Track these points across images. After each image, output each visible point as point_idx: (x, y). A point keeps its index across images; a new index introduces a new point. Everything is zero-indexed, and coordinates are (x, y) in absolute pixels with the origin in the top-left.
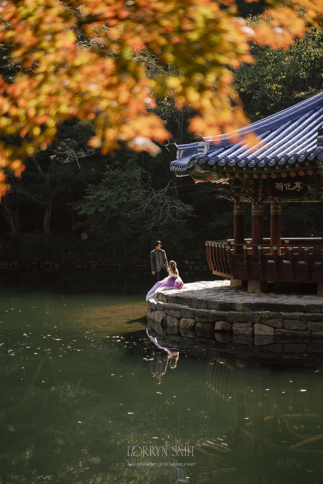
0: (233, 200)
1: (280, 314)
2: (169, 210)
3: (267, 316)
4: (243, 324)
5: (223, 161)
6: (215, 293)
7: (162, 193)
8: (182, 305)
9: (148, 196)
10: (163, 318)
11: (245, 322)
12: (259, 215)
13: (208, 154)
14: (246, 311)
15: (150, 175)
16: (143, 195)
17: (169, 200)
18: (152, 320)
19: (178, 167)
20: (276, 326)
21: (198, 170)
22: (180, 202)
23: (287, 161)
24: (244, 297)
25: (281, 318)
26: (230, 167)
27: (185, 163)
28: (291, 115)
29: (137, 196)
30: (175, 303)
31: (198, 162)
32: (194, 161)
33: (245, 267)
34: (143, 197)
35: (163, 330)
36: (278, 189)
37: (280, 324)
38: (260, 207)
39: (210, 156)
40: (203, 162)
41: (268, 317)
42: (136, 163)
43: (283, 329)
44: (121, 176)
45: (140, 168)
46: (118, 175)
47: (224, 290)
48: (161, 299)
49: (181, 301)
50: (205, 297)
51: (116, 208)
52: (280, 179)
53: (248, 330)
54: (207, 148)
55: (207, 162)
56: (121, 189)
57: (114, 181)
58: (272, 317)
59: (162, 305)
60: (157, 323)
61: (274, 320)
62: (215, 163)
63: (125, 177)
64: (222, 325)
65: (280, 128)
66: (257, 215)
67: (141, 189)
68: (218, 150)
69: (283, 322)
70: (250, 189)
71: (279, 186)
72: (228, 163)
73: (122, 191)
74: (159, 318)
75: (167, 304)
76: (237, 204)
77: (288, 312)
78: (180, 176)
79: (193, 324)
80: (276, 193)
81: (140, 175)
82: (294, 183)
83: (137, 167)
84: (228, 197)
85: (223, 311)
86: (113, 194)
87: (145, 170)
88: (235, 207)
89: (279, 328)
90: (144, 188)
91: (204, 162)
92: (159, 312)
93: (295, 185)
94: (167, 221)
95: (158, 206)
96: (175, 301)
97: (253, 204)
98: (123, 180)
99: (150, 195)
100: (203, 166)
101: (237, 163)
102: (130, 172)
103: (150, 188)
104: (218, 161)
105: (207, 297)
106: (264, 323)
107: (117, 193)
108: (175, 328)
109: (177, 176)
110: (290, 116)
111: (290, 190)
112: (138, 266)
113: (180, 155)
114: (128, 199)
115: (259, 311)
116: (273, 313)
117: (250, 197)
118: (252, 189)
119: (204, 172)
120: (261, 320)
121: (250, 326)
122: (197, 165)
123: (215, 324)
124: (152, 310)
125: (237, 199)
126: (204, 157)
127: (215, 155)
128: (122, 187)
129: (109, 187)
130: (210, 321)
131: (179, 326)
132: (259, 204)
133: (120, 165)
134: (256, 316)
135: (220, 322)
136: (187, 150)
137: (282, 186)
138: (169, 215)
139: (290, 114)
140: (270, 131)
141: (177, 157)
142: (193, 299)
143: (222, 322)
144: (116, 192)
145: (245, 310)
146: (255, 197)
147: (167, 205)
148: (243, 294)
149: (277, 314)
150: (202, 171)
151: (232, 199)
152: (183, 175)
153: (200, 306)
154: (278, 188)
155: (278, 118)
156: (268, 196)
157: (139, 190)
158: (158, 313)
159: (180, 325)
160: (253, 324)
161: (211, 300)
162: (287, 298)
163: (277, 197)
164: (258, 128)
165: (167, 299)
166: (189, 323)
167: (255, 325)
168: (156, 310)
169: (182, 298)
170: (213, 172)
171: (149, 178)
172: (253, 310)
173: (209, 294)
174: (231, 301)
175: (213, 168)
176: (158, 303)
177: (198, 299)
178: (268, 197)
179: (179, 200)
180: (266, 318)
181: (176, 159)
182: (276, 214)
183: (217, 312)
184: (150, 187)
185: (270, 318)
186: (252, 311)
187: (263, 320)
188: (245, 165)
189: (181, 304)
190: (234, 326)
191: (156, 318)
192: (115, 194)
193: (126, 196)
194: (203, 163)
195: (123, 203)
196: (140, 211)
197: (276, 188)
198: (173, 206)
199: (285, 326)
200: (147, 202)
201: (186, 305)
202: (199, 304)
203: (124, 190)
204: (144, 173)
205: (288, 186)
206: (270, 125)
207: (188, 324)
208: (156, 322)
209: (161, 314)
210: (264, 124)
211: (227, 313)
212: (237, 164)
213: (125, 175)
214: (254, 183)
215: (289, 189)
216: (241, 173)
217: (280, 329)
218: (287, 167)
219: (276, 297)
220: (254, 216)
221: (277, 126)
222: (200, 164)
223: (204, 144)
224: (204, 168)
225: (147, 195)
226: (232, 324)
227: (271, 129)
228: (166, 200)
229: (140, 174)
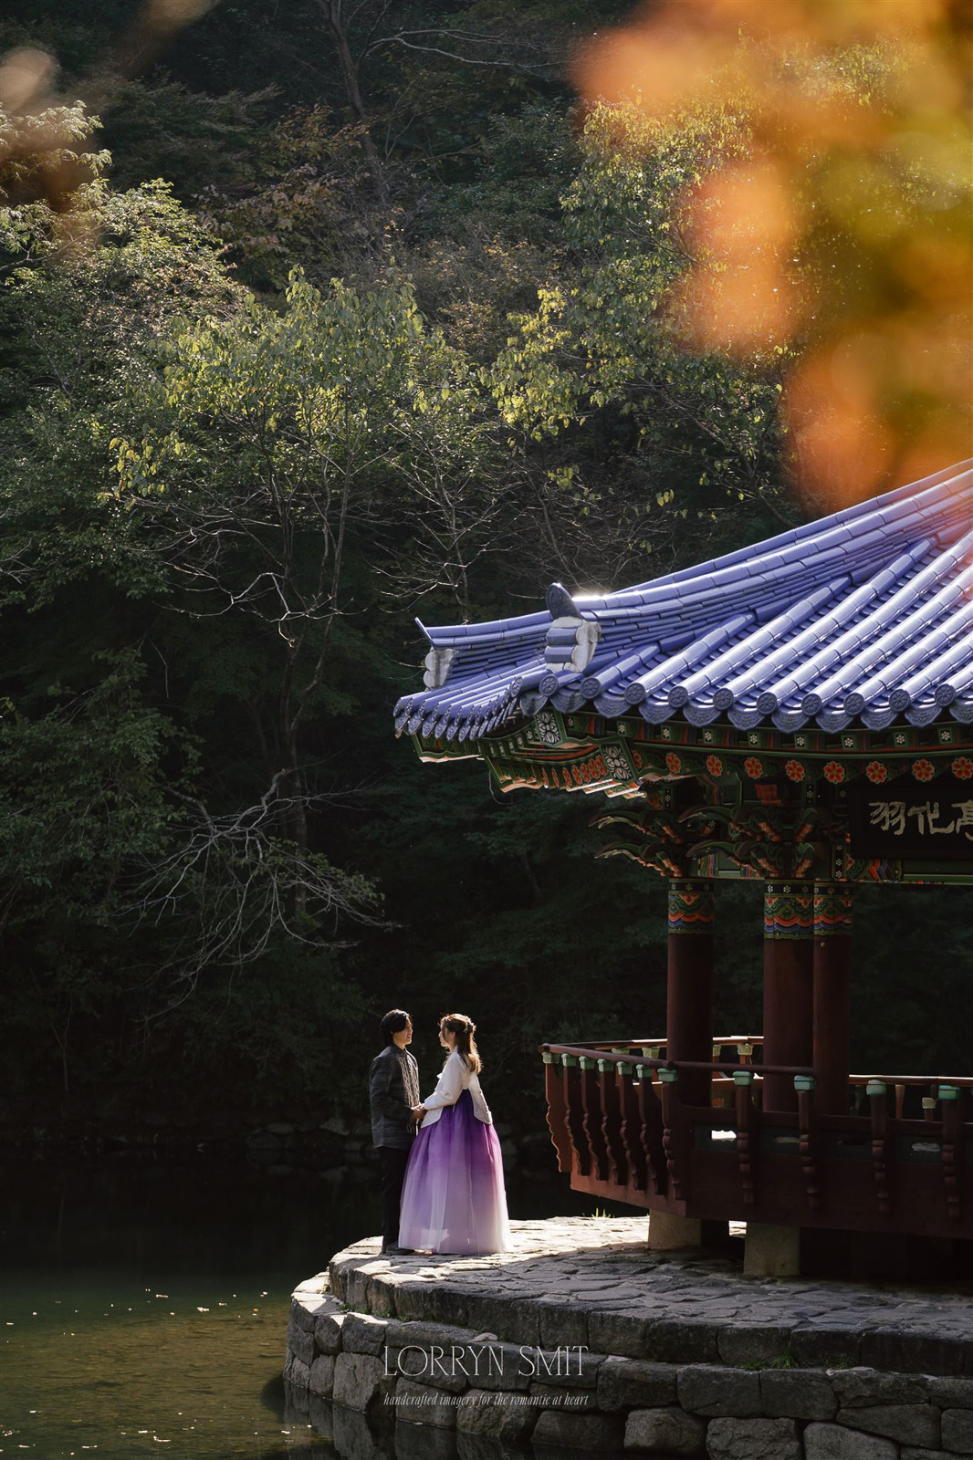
0: (667, 870)
1: (923, 1383)
2: (276, 897)
3: (867, 1391)
4: (753, 1421)
5: (663, 702)
6: (598, 1276)
7: (247, 821)
8: (466, 1331)
9: (187, 837)
10: (377, 1386)
11: (763, 1415)
12: (796, 937)
13: (591, 671)
14: (768, 1366)
15: (192, 742)
16: (162, 831)
17: (275, 854)
18: (317, 1395)
19: (439, 719)
20: (903, 1437)
21: (551, 737)
22: (324, 864)
23: (945, 712)
24: (738, 1297)
25: (929, 1402)
26: (695, 728)
27: (476, 704)
28: (932, 515)
29: (137, 832)
30: (435, 1320)
31: (549, 704)
32: (530, 697)
33: (742, 1166)
34: (164, 840)
35: (377, 1445)
36: (885, 828)
37: (922, 1428)
38: (802, 901)
39: (603, 677)
40: (571, 704)
41: (871, 1396)
42: (137, 693)
43: (938, 1450)
44: (69, 744)
45: (153, 715)
46: (57, 741)
47: (631, 1261)
48: (361, 1299)
49: (460, 1311)
50: (570, 1294)
51: (44, 884)
52: (904, 789)
53: (779, 1449)
54: (591, 643)
55: (589, 705)
56: (69, 804)
57: (37, 769)
58: (887, 1397)
59: (376, 1330)
60: (345, 1409)
61: (895, 1408)
62: (626, 709)
63: (87, 752)
64: (658, 1424)
65: (890, 568)
66: (789, 937)
67: (156, 806)
68: (634, 657)
69: (937, 1421)
70: (764, 827)
71: (886, 814)
72: (685, 713)
73: (71, 809)
74: (357, 1386)
75: (395, 1322)
76: (681, 887)
77: (956, 1374)
78: (439, 758)
79: (523, 1419)
80: (874, 844)
81: (155, 746)
82: (954, 806)
83: (141, 711)
84: (649, 856)
85: (659, 1361)
86: (30, 822)
87: (173, 723)
88: (674, 897)
89: (918, 1447)
90: (169, 799)
91: (579, 704)
92: (357, 1360)
93: (959, 813)
94: (266, 947)
95: (227, 880)
96: (435, 1313)
97: (770, 889)
98: (75, 765)
99: (195, 833)
100: (571, 723)
101: (724, 713)
102: (107, 729)
103: (190, 799)
104: (639, 701)
105: (581, 1295)
106: (852, 1423)
107: (50, 818)
108: (437, 1435)
109: (424, 759)
110: (926, 518)
111: (938, 834)
112: (122, 1139)
113: (438, 671)
114: (100, 845)
115: (824, 1365)
116: (889, 1378)
117: (760, 861)
118: (769, 825)
119: (576, 745)
120: (839, 1408)
121: (786, 1432)
122: (547, 716)
123: (627, 1418)
124: (318, 1351)
125: (686, 865)
126: (577, 681)
127: (622, 677)
128: (71, 793)
129: (14, 794)
130: (605, 1404)
131: (453, 1428)
132: (796, 889)
133: (63, 700)
134: (815, 1388)
135: (649, 1413)
136: (471, 649)
137: (901, 818)
138: (279, 921)
139: (925, 512)
140: (846, 579)
141: (428, 679)
142: (522, 1304)
143: (657, 1413)
144: (44, 817)
145: (759, 1360)
146: (784, 859)
147: (267, 874)
148: (727, 1284)
149: (910, 1383)
150: (565, 741)
151: (662, 865)
152: (449, 756)
153: (552, 1335)
154: (883, 822)
155: (877, 528)
156: (840, 855)
157: (146, 810)
158: (350, 1364)
159: (461, 1422)
160: (802, 1424)
161: (602, 1309)
162: (932, 1310)
163: (878, 863)
164: (796, 566)
165: (392, 1301)
166: (502, 1413)
167: (812, 1431)
168: (340, 1348)
169: (469, 1297)
170: (609, 746)
171: (190, 756)
172: (796, 1360)
173: (576, 1282)
174: (693, 1315)
175: (616, 729)
176: (349, 1322)
177: (544, 1303)
178: (839, 862)
179: (320, 855)
180: (861, 1397)
181: (422, 687)
182: (833, 933)
183: (634, 1366)
184: (192, 795)
185: (879, 1400)
186: (792, 1366)
187: (846, 1408)
188: (759, 725)
189: (464, 1325)
190: (715, 1430)
191: (340, 1385)
192: (41, 824)
193: (89, 833)
194: (575, 709)
195: (76, 864)
196: (152, 898)
197: (874, 822)
198: (296, 882)
199: (944, 1436)
200: (183, 864)
201: (484, 1332)
202: (548, 1327)
203: (80, 804)
204: (169, 737)
205: (928, 817)
206: (847, 553)
207: (499, 1419)
208: (338, 1403)
209: (369, 1369)
210: (820, 551)
211: (682, 1369)
212: (723, 717)
213: (87, 740)
214: (779, 801)
215: (933, 831)
216: (735, 755)
217: (921, 1451)
218: (946, 736)
219: (884, 1304)
220: (774, 940)
221: (872, 562)
222: (558, 712)
223: (576, 627)
224: (576, 729)
225: (180, 832)
226: (705, 1420)
227: (848, 574)
228: (261, 856)
229: (152, 742)
